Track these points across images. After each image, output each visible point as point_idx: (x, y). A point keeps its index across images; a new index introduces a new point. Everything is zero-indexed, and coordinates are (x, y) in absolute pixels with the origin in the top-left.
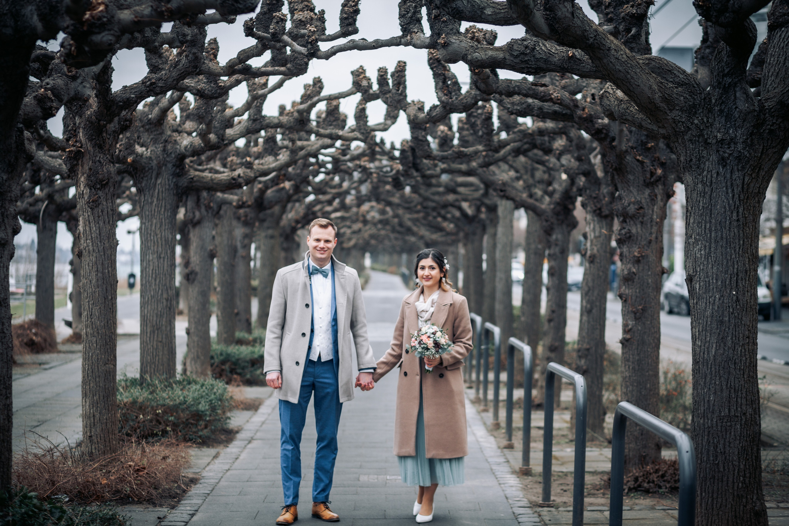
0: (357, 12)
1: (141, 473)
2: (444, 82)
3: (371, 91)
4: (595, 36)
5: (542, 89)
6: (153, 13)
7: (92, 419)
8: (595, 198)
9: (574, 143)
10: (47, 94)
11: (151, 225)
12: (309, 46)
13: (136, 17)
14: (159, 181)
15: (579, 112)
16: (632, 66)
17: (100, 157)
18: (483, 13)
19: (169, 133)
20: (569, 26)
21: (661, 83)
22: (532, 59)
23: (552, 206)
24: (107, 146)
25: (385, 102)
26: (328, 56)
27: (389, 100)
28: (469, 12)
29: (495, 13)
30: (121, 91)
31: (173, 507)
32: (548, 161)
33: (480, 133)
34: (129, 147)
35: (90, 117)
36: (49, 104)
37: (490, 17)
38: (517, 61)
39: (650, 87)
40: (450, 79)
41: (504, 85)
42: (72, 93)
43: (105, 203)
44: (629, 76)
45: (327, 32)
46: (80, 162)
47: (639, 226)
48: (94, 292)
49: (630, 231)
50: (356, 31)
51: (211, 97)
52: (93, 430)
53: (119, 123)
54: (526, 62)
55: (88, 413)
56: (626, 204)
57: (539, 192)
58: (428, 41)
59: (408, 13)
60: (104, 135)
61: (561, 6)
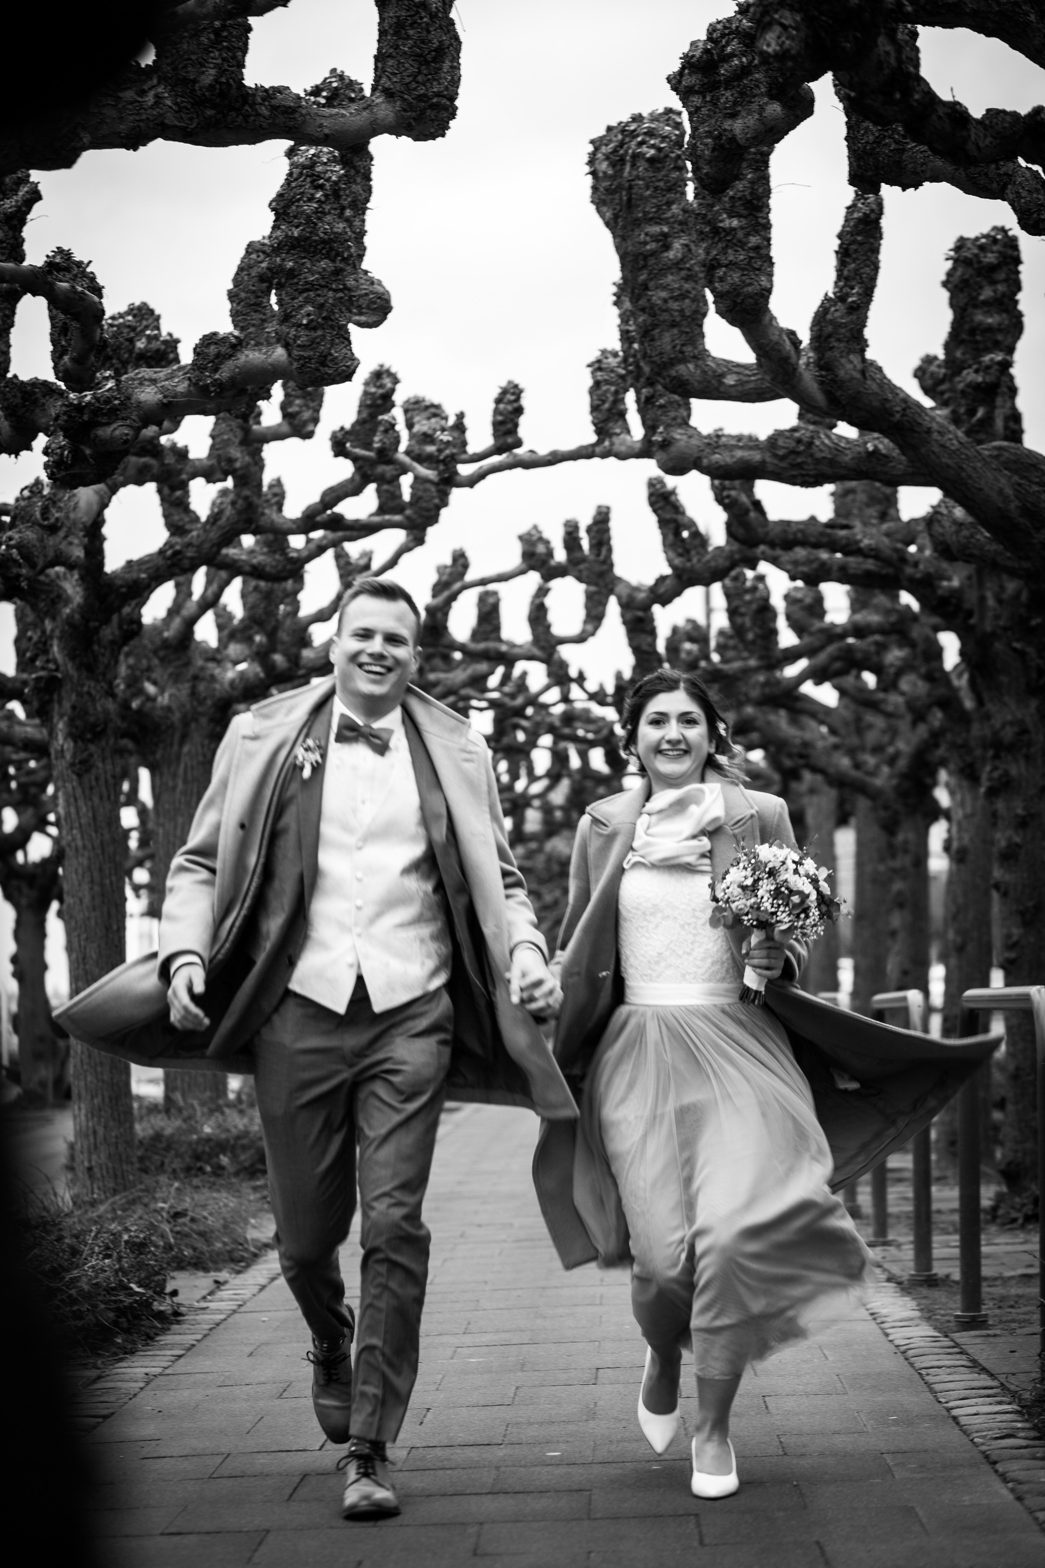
0: (519, 411)
1: (181, 1220)
2: (677, 533)
3: (553, 563)
4: (904, 410)
5: (843, 533)
6: (192, 388)
7: (92, 1139)
8: (962, 746)
9: (920, 649)
10: (11, 555)
11: (175, 828)
12: (441, 467)
13: (165, 397)
14: (186, 749)
15: (909, 570)
16: (968, 458)
17: (90, 685)
18: (721, 383)
19: (200, 663)
20: (859, 392)
21: (1020, 485)
22: (809, 460)
23: (894, 782)
24: (101, 668)
25: (580, 579)
26: (471, 482)
27: (585, 573)
28: (699, 382)
29: (741, 383)
30: (124, 568)
31: (239, 1272)
32: (884, 701)
33: (750, 636)
34: (134, 683)
35: (70, 617)
36: (15, 570)
37: (732, 390)
38: (784, 464)
39: (1001, 492)
40: (686, 527)
41: (778, 529)
42: (51, 554)
43: (100, 765)
44: (964, 474)
45: (472, 449)
46: (55, 697)
47: (1022, 763)
48: (89, 918)
49: (1006, 773)
50: (519, 443)
51: (277, 578)
52: (94, 1157)
53: (120, 627)
54: (799, 466)
55: (84, 1129)
56: (998, 725)
57: (871, 760)
58: (638, 446)
59: (604, 402)
60: (96, 647)
61: (843, 361)
